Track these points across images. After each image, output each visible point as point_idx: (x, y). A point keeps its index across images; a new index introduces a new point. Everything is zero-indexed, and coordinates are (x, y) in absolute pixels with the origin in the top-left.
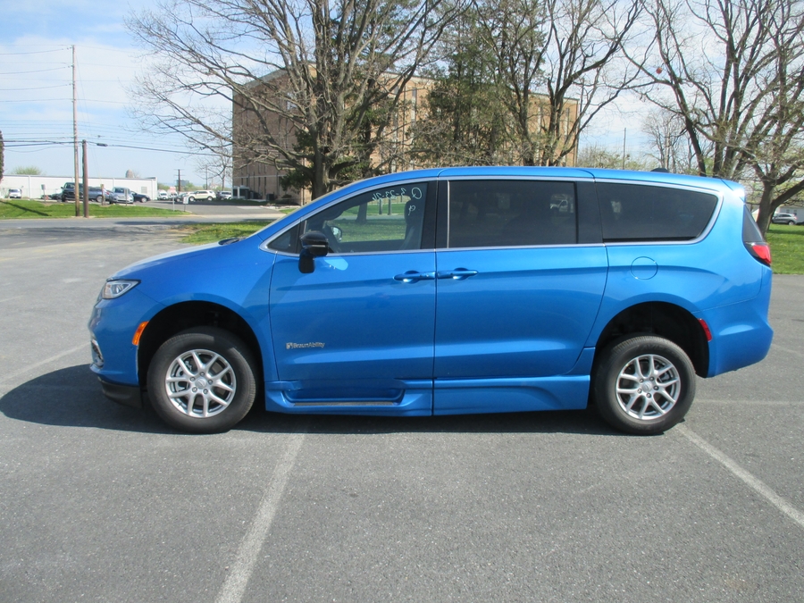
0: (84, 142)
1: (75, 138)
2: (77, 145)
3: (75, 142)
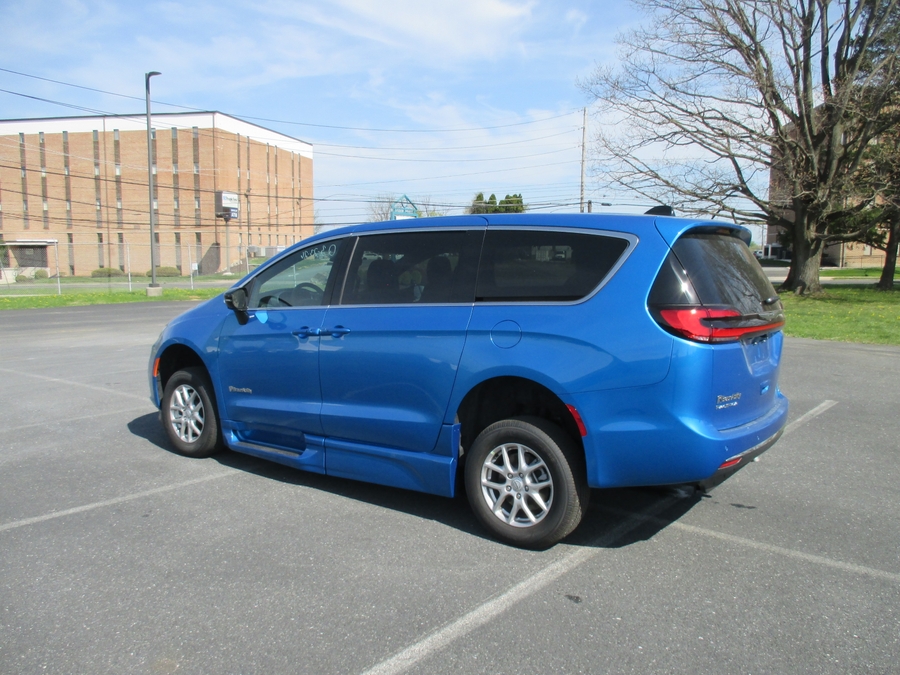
0: (590, 203)
1: (582, 199)
2: (583, 205)
3: (581, 203)
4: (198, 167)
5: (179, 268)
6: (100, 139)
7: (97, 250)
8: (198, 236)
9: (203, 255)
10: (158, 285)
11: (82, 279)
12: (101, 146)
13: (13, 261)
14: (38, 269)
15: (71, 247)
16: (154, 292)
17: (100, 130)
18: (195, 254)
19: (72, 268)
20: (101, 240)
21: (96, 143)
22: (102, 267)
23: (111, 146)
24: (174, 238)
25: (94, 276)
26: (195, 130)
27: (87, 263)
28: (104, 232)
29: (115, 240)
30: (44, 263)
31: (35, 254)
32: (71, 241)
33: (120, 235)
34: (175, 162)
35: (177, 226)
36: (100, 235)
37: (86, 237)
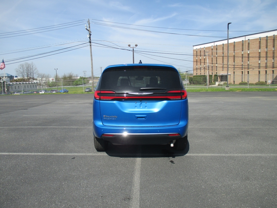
4: (274, 48)
5: (266, 82)
6: (244, 43)
7: (241, 76)
8: (273, 71)
9: (274, 77)
10: (228, 87)
11: (237, 85)
12: (244, 45)
13: (219, 80)
14: (225, 82)
15: (234, 75)
16: (227, 89)
17: (244, 40)
18: (271, 77)
19: (234, 81)
20: (242, 74)
21: (243, 44)
22: (242, 81)
23: (247, 44)
24: (265, 72)
25: (239, 84)
26: (274, 36)
27: (238, 80)
28: (243, 71)
29: (246, 73)
30: (227, 80)
31: (224, 78)
32: (234, 74)
33: (248, 72)
34: (267, 47)
35: (266, 68)
36: (242, 72)
37: (238, 72)
